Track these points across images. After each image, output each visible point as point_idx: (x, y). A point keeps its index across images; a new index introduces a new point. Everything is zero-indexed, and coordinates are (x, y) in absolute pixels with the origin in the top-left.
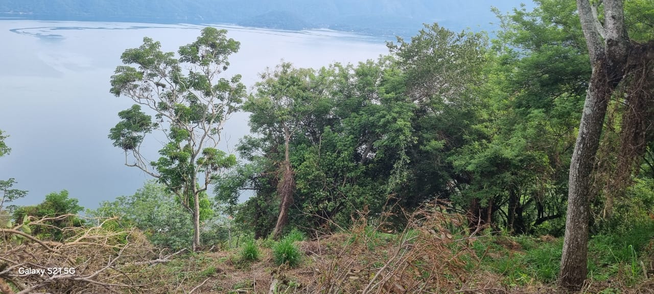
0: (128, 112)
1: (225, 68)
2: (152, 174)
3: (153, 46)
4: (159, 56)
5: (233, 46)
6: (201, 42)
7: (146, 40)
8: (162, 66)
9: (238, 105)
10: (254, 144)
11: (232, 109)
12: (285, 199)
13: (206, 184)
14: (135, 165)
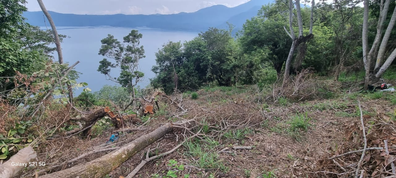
0: (103, 61)
1: (139, 44)
2: (116, 82)
3: (112, 37)
4: (113, 41)
5: (140, 36)
6: (130, 35)
7: (109, 35)
8: (114, 44)
9: (142, 56)
10: (157, 68)
11: (140, 58)
12: (177, 83)
13: (136, 83)
14: (110, 79)
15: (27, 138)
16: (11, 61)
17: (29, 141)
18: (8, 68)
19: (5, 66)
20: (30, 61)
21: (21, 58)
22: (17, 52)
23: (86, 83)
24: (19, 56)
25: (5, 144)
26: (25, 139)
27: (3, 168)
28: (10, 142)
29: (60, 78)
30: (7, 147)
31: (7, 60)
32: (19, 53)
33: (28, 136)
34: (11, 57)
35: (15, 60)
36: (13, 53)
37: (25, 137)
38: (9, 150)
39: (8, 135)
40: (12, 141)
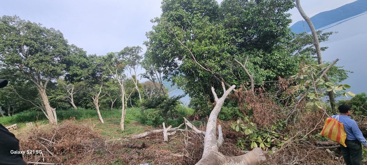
15: (284, 136)
16: (280, 67)
17: (285, 138)
18: (279, 73)
19: (277, 72)
20: (294, 66)
21: (287, 64)
22: (285, 59)
23: (347, 84)
24: (287, 62)
25: (269, 135)
26: (283, 135)
27: (242, 158)
28: (272, 134)
29: (315, 81)
30: (270, 138)
31: (278, 67)
32: (286, 60)
33: (285, 134)
34: (281, 64)
35: (283, 66)
36: (282, 60)
37: (283, 134)
38: (271, 141)
39: (272, 129)
40: (274, 134)
